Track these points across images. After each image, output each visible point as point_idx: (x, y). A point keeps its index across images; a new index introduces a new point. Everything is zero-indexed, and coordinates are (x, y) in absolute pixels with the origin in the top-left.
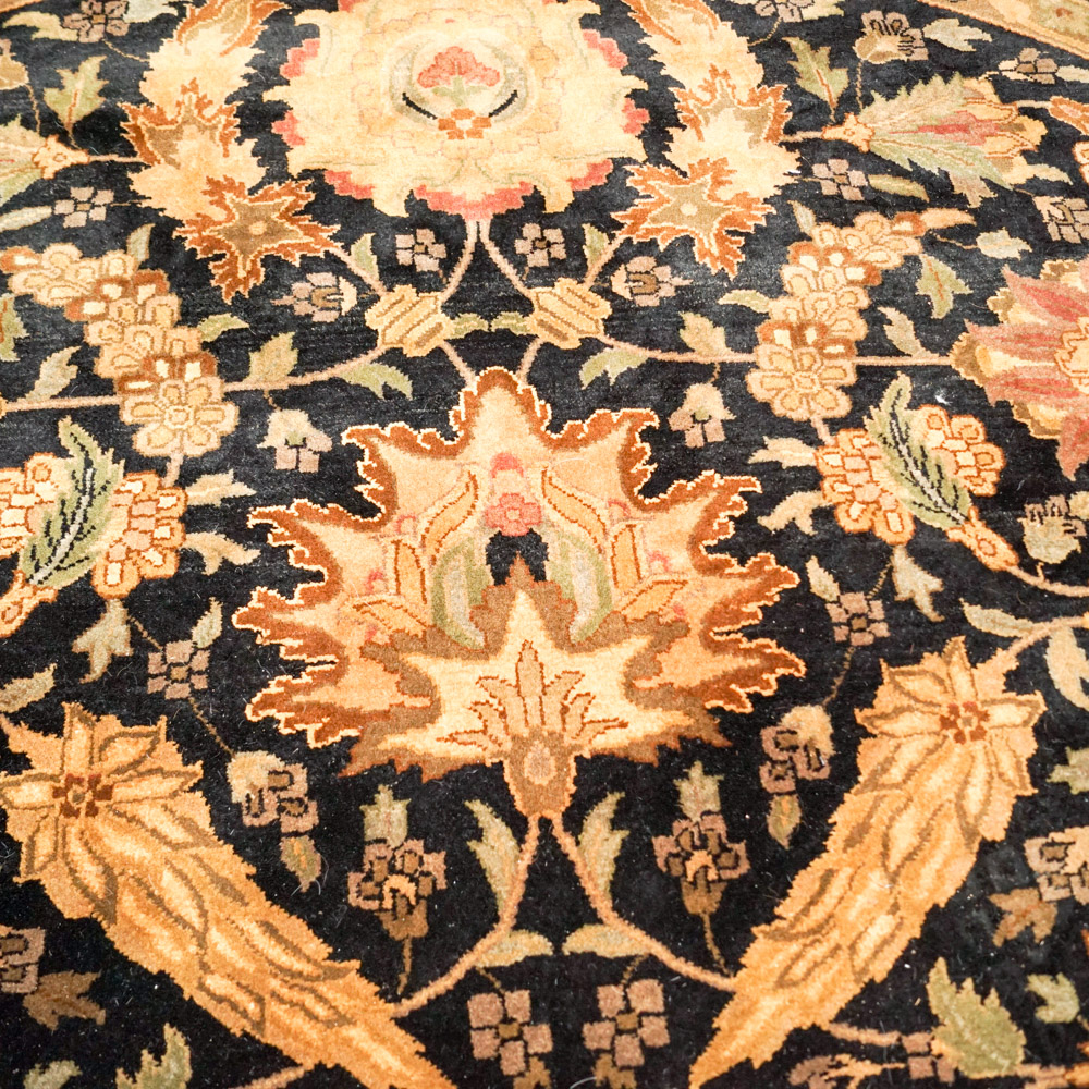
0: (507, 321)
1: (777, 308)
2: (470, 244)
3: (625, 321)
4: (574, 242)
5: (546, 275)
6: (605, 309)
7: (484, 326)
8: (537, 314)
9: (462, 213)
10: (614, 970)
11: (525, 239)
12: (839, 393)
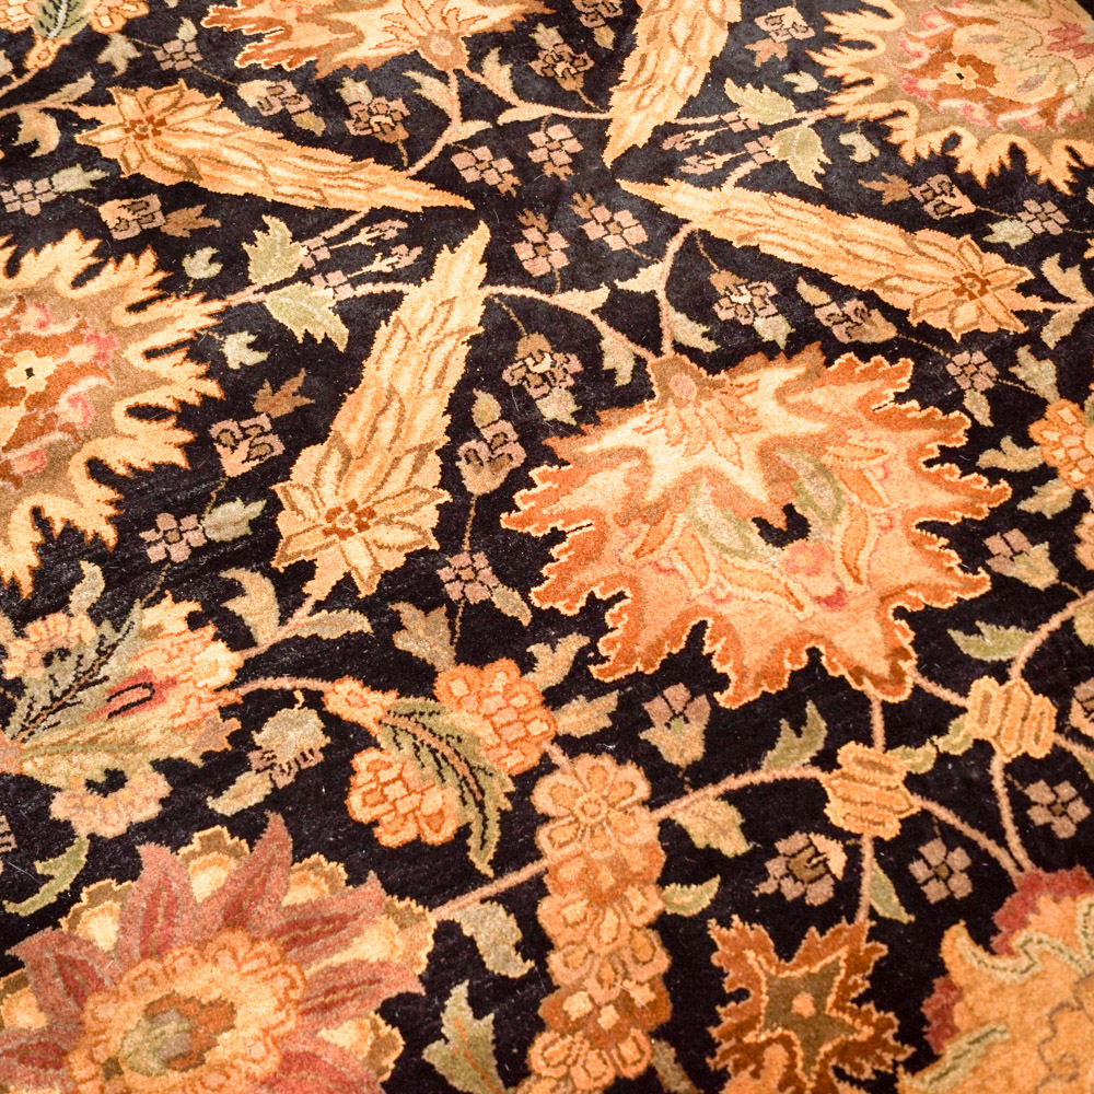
0: (922, 759)
1: (654, 902)
2: (1014, 840)
4: (909, 891)
5: (917, 829)
6: (834, 815)
7: (942, 743)
8: (897, 779)
9: (1046, 877)
11: (962, 871)
12: (552, 811)
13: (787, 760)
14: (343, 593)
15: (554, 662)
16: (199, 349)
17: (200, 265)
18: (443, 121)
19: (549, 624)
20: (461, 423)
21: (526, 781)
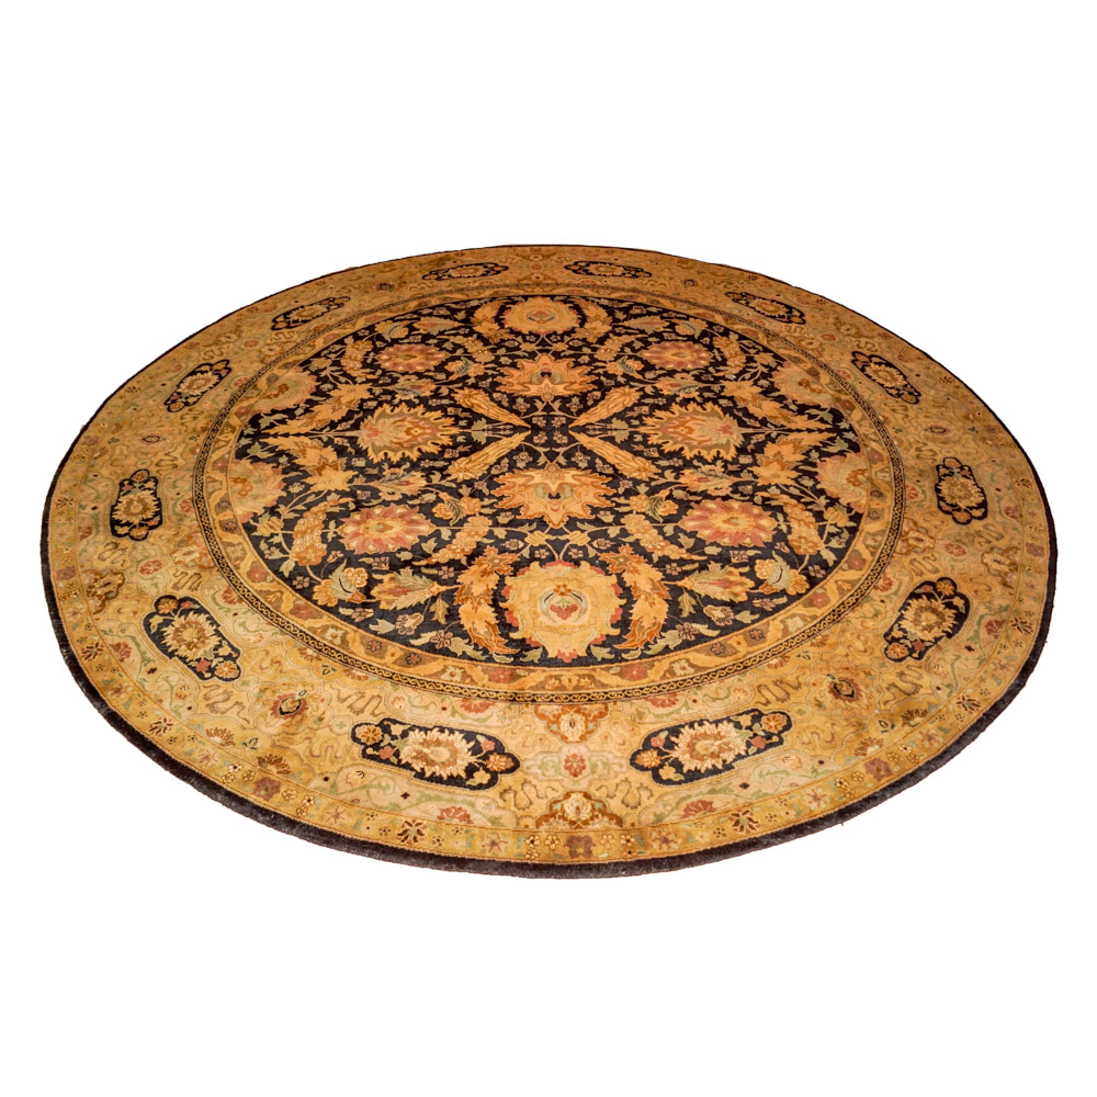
0: (552, 538)
1: (479, 539)
3: (522, 536)
5: (542, 547)
6: (526, 539)
10: (543, 445)
11: (546, 555)
12: (470, 521)
13: (524, 529)
14: (454, 481)
15: (487, 502)
16: (453, 437)
17: (463, 423)
18: (537, 409)
19: (491, 496)
20: (498, 462)
21: (468, 516)
